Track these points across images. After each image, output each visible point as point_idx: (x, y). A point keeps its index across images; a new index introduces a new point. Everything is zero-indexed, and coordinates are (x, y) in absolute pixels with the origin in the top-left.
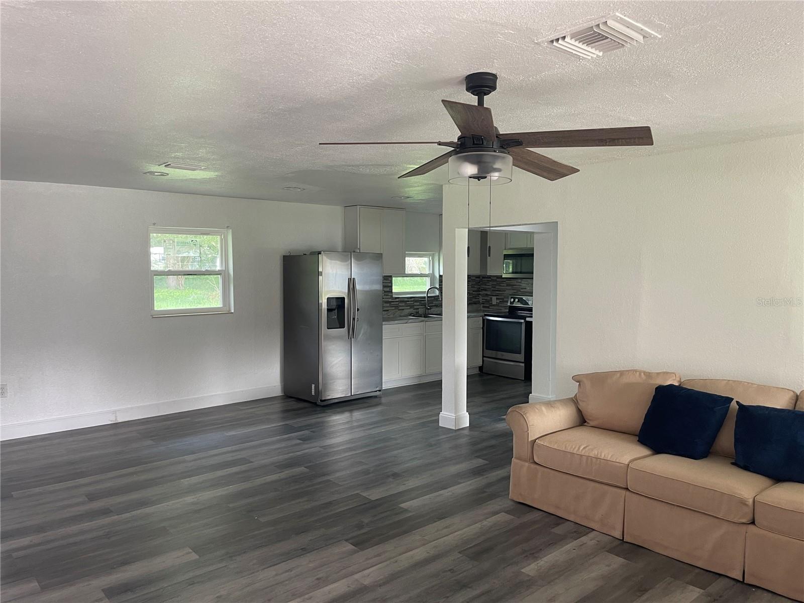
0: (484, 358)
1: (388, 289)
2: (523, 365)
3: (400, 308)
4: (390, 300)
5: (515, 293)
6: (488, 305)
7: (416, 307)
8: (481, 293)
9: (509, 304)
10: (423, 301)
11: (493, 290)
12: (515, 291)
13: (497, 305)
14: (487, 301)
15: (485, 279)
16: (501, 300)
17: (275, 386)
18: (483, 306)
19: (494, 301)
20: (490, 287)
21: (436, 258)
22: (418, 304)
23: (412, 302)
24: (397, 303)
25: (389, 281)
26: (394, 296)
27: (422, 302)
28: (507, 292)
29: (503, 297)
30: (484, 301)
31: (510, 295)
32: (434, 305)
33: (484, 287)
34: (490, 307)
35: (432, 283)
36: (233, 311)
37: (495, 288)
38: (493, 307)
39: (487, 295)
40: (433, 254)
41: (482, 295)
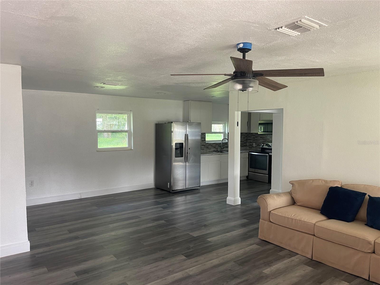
0: (249, 172)
1: (204, 139)
2: (268, 175)
3: (209, 148)
4: (205, 144)
5: (264, 141)
6: (251, 147)
7: (216, 148)
8: (248, 141)
9: (261, 147)
11: (254, 140)
13: (255, 147)
14: (251, 145)
15: (250, 135)
16: (257, 145)
17: (151, 183)
18: (249, 148)
19: (254, 145)
20: (252, 138)
21: (227, 125)
22: (218, 146)
23: (215, 145)
24: (208, 146)
25: (204, 135)
26: (206, 142)
27: (220, 145)
28: (260, 141)
29: (258, 143)
30: (249, 145)
31: (262, 142)
32: (225, 147)
33: (249, 138)
35: (224, 136)
36: (133, 149)
37: (255, 139)
38: (254, 148)
39: (251, 142)
40: (225, 123)
41: (249, 142)
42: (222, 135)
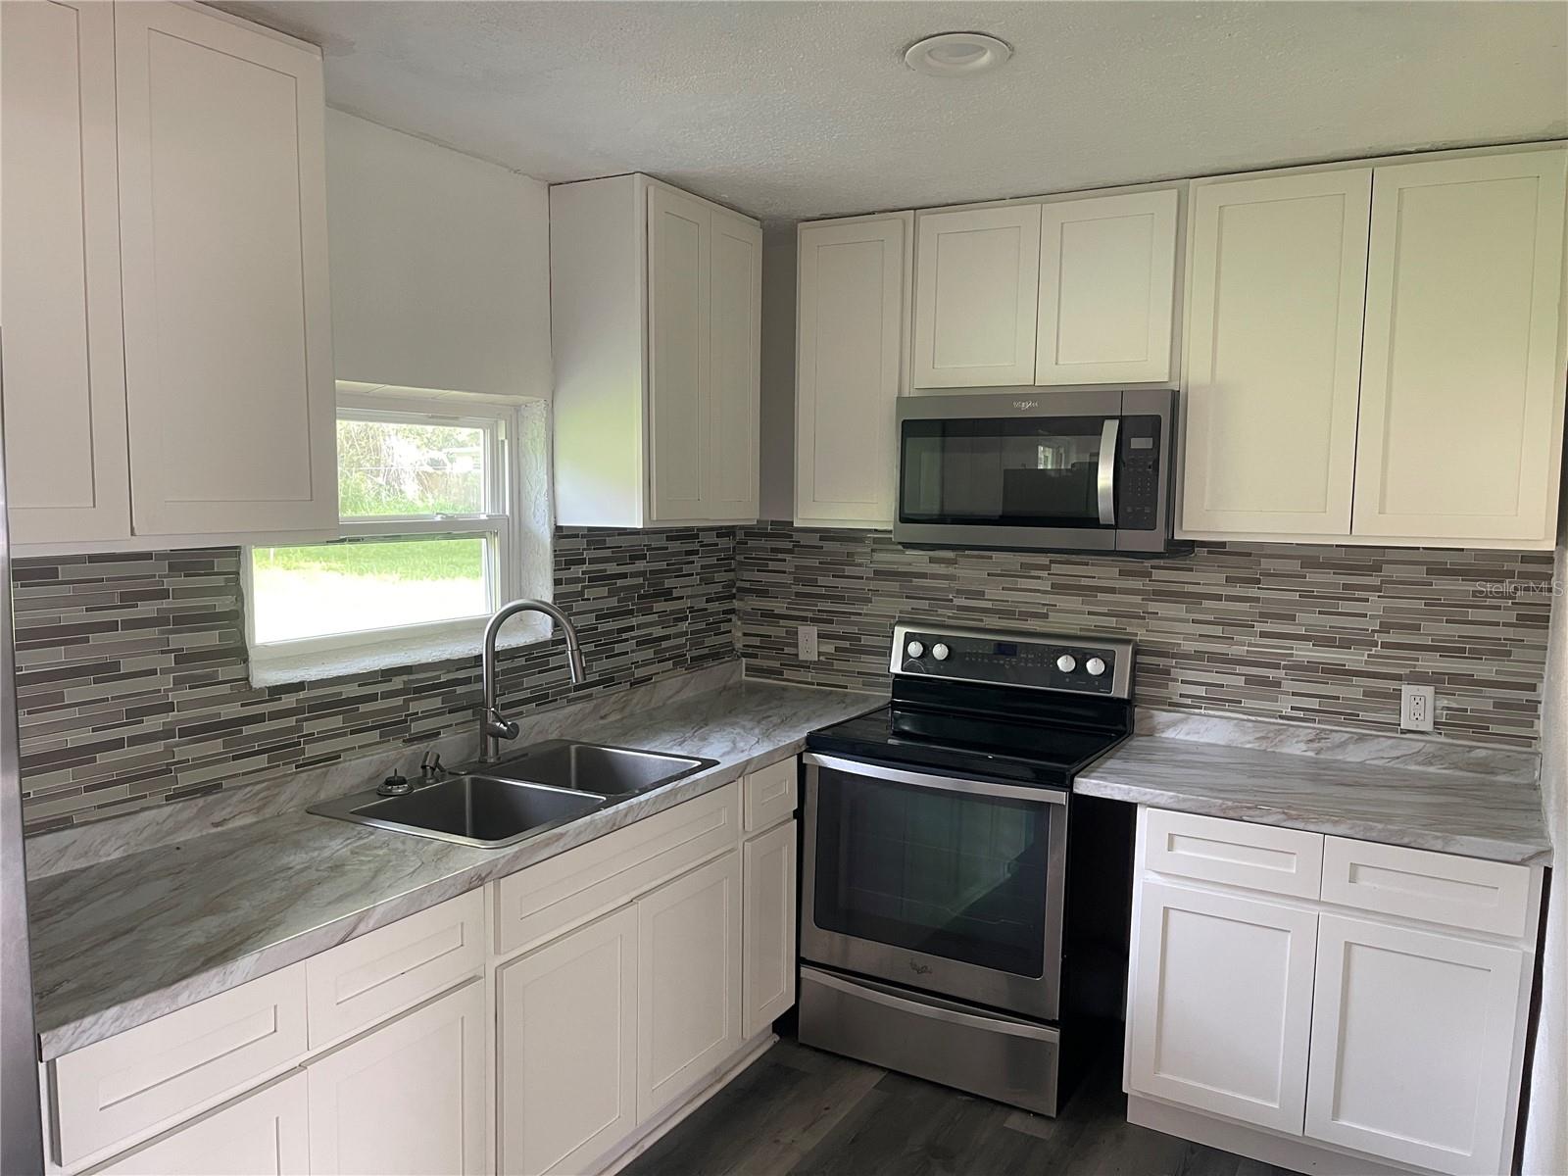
0: (805, 971)
1: (210, 639)
2: (1053, 1035)
3: (312, 750)
4: (232, 711)
6: (776, 664)
7: (416, 727)
8: (736, 604)
9: (896, 668)
10: (467, 681)
11: (797, 594)
12: (924, 604)
13: (823, 665)
14: (769, 645)
15: (763, 543)
16: (846, 644)
18: (748, 669)
19: (809, 643)
20: (787, 579)
21: (535, 428)
22: (437, 703)
23: (399, 701)
24: (292, 721)
25: (219, 581)
26: (264, 677)
27: (460, 690)
28: (881, 606)
29: (856, 629)
30: (756, 641)
31: (902, 623)
32: (527, 694)
33: (757, 576)
34: (787, 674)
35: (512, 572)
37: (814, 583)
38: (802, 675)
39: (770, 616)
40: (517, 408)
41: (748, 618)
42: (486, 554)
